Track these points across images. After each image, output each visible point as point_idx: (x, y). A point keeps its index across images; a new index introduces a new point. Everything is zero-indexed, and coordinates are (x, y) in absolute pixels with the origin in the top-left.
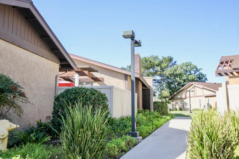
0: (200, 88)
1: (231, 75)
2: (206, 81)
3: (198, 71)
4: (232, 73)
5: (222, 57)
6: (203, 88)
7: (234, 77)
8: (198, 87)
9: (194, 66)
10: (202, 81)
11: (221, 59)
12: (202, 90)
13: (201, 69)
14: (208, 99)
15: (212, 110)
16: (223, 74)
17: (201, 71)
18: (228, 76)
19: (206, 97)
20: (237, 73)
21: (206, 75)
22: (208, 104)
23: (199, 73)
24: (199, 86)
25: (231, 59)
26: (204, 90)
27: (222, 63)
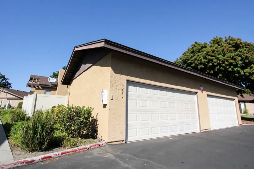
0: (4, 92)
1: (37, 88)
2: (10, 88)
3: (5, 80)
4: (38, 87)
5: (32, 75)
6: (7, 93)
7: (39, 89)
8: (2, 91)
9: (3, 76)
10: (7, 88)
11: (31, 76)
12: (6, 94)
13: (8, 79)
14: (10, 101)
15: (11, 108)
16: (32, 86)
17: (7, 81)
18: (35, 88)
19: (8, 99)
20: (41, 87)
21: (11, 84)
22: (9, 104)
23: (6, 82)
24: (4, 91)
25: (38, 78)
26: (7, 94)
27: (31, 79)
